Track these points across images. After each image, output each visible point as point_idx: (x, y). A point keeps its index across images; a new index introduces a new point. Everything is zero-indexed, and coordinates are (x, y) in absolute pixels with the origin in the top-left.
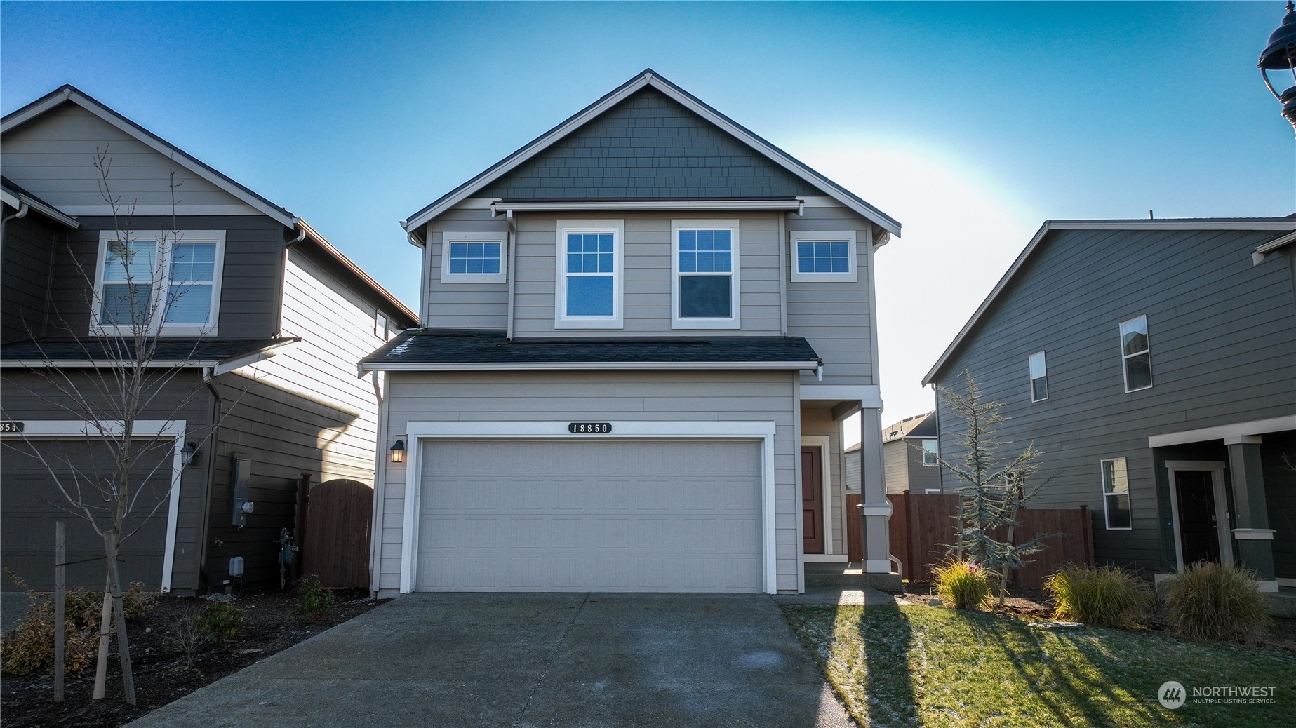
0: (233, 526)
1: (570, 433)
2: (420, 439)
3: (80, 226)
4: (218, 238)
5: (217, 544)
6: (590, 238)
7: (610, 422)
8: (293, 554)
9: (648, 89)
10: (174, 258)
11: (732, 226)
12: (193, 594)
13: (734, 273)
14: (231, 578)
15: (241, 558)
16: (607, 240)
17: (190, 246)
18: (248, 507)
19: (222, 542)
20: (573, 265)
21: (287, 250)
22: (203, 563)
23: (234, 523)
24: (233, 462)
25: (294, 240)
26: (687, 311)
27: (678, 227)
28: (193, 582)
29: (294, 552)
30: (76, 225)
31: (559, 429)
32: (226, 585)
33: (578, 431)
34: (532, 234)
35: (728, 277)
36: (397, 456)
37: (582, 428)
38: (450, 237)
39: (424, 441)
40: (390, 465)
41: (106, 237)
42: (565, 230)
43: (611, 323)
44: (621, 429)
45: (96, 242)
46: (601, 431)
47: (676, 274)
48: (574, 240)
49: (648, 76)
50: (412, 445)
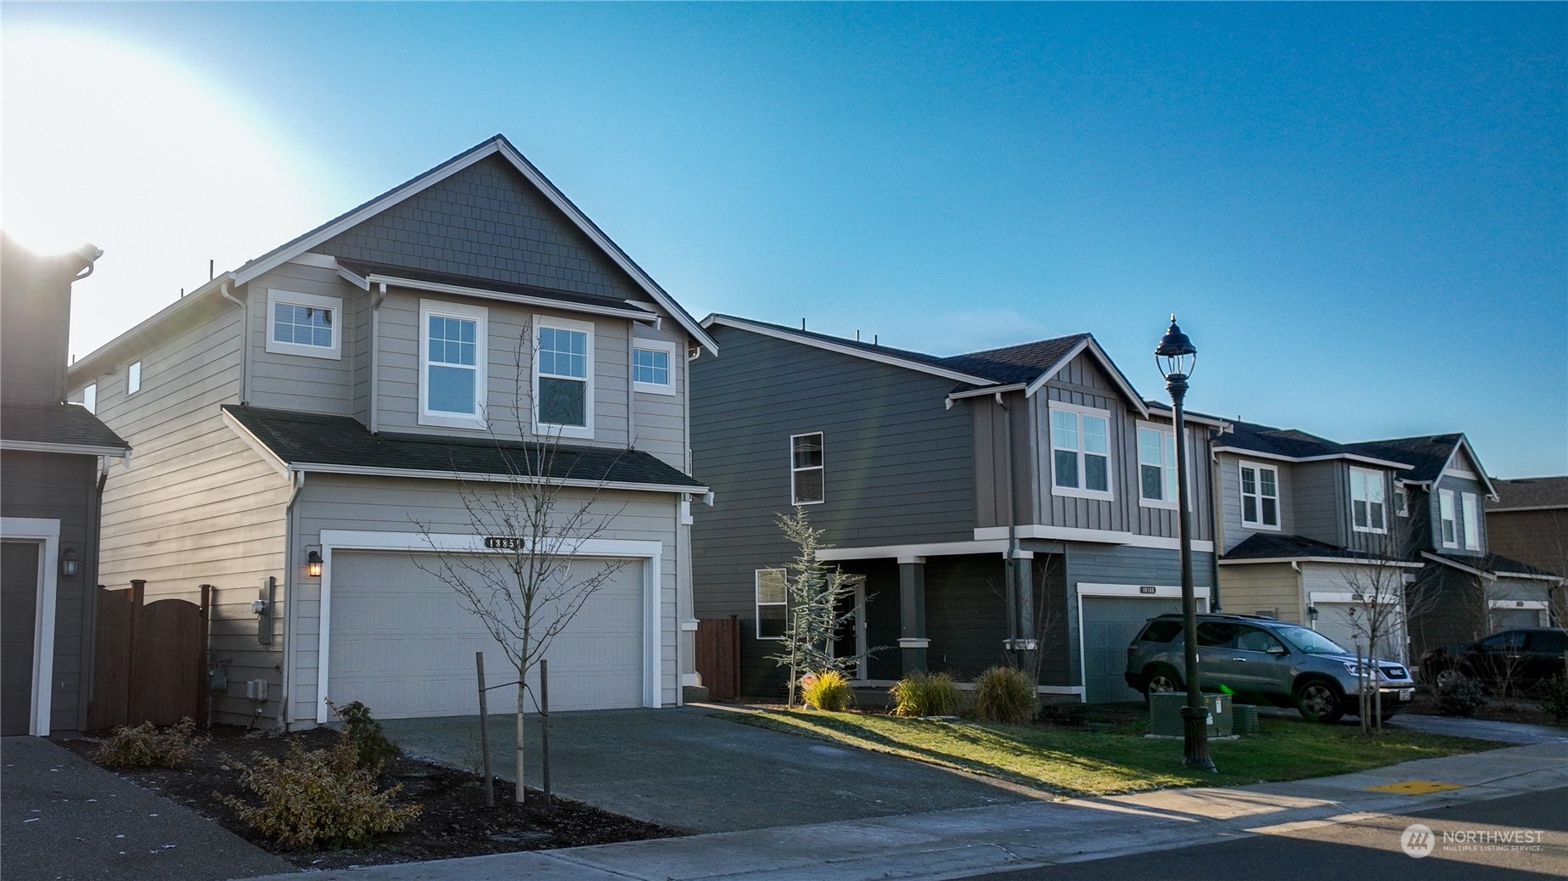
1: (486, 548)
2: (333, 549)
6: (453, 323)
7: (523, 538)
9: (498, 156)
11: (588, 329)
13: (589, 379)
16: (470, 327)
20: (436, 354)
22: (91, 698)
26: (546, 416)
27: (540, 323)
28: (80, 722)
31: (477, 544)
33: (495, 546)
34: (393, 312)
35: (583, 383)
36: (316, 570)
37: (498, 542)
38: (275, 296)
39: (336, 552)
40: (304, 579)
42: (429, 310)
43: (470, 421)
46: (515, 547)
47: (537, 374)
48: (435, 323)
49: (500, 142)
50: (326, 556)
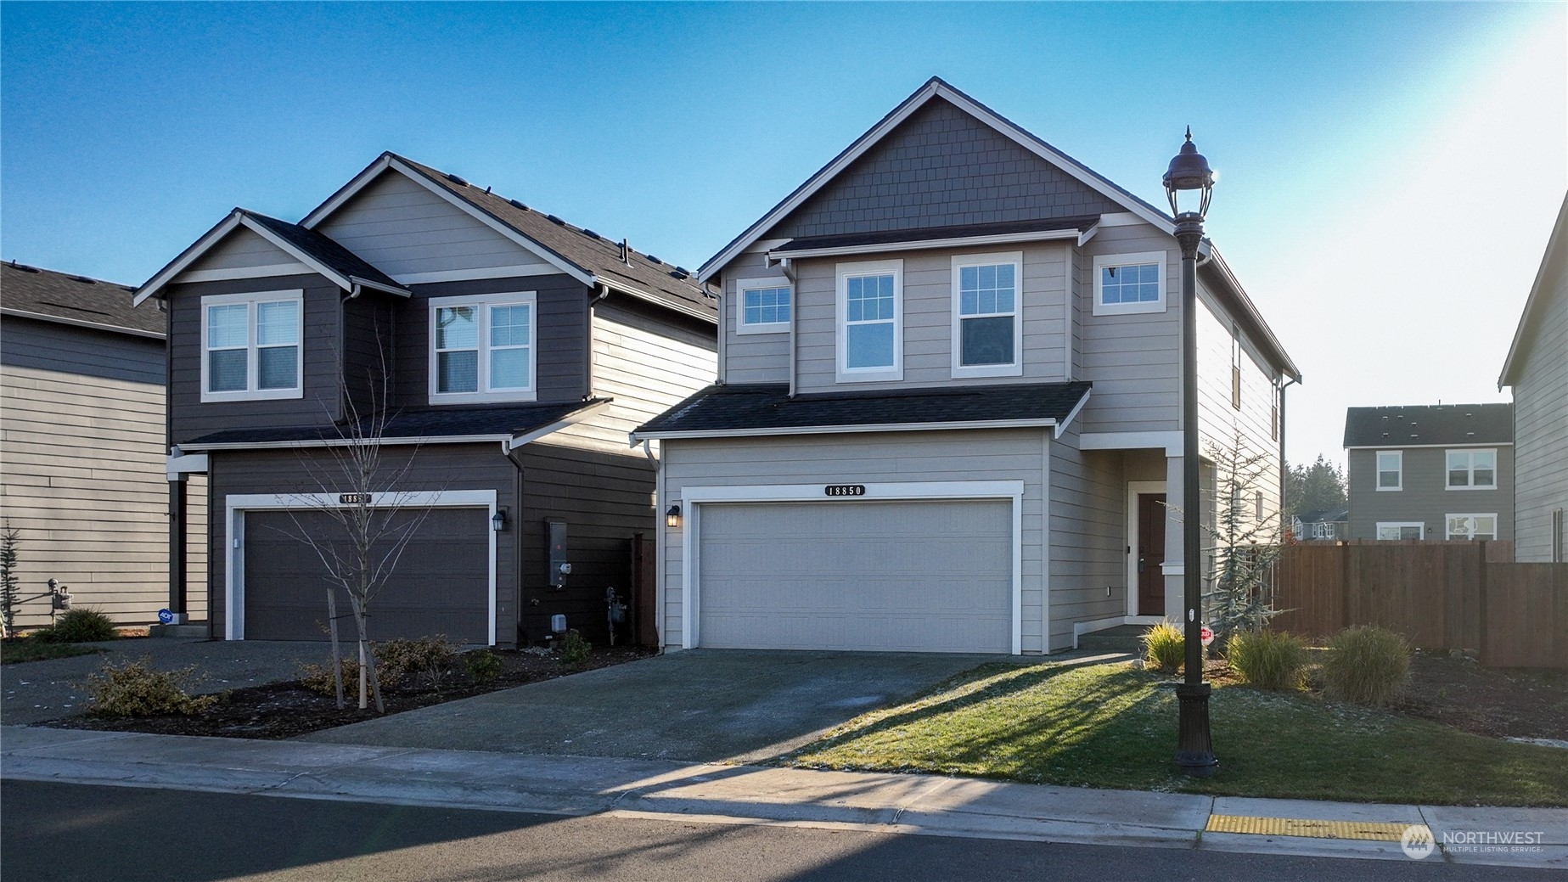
0: (552, 586)
1: (826, 496)
2: (694, 504)
3: (412, 294)
4: (529, 299)
5: (534, 603)
6: (870, 281)
7: (864, 485)
8: (621, 612)
9: (936, 99)
10: (494, 323)
11: (1014, 259)
12: (514, 648)
13: (1017, 314)
14: (554, 634)
15: (563, 616)
16: (887, 283)
17: (506, 309)
18: (565, 568)
19: (538, 601)
20: (854, 314)
21: (592, 309)
22: (519, 620)
23: (552, 584)
24: (546, 527)
25: (597, 298)
26: (967, 360)
27: (958, 264)
28: (512, 636)
29: (622, 610)
30: (408, 294)
31: (816, 492)
32: (549, 640)
33: (834, 494)
34: (812, 281)
35: (1012, 317)
36: (672, 521)
37: (838, 491)
38: (743, 284)
39: (700, 506)
40: (668, 530)
41: (434, 303)
42: (844, 274)
43: (888, 374)
44: (874, 491)
45: (425, 310)
46: (855, 494)
47: (957, 316)
48: (854, 284)
49: (936, 85)
50: (687, 510)
